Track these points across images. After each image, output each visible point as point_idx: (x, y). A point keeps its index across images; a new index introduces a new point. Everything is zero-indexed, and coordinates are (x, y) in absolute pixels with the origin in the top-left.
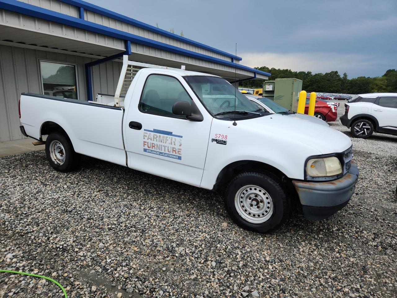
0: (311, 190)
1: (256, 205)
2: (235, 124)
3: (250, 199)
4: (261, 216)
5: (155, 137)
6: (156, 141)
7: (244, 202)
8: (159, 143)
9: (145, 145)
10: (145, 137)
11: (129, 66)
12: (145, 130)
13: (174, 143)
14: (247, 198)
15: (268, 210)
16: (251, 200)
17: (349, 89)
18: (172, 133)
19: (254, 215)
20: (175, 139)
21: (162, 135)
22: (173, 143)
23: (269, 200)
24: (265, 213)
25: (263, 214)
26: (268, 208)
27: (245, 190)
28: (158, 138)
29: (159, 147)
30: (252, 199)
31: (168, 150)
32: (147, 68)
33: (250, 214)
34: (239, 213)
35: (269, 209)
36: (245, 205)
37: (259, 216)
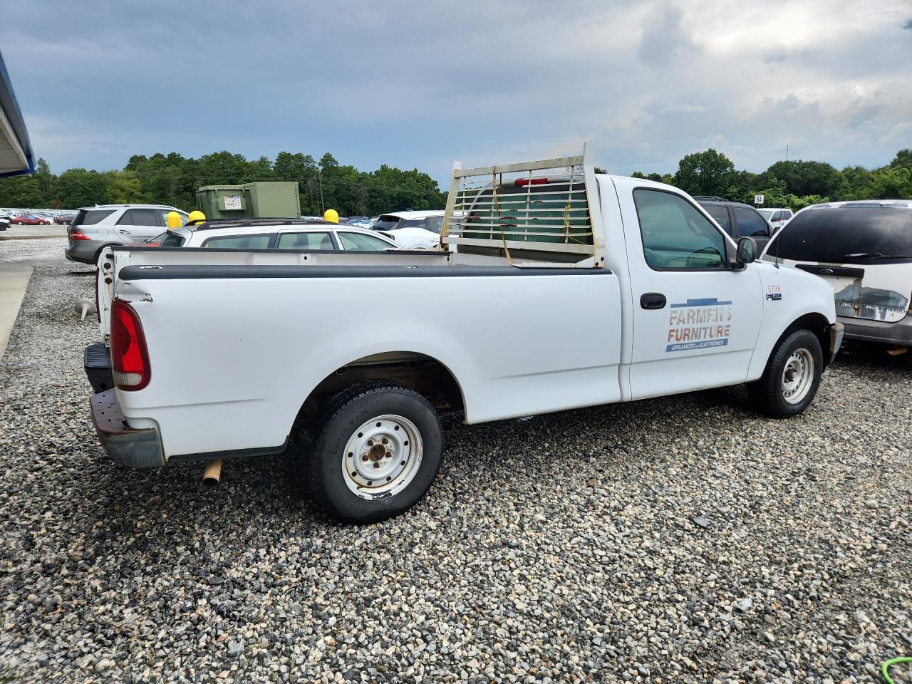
2: (777, 266)
5: (691, 314)
6: (693, 322)
8: (696, 326)
9: (671, 338)
10: (673, 321)
12: (673, 306)
13: (721, 316)
17: (61, 198)
18: (716, 299)
20: (722, 309)
21: (701, 308)
22: (719, 319)
28: (695, 317)
29: (696, 333)
31: (711, 333)
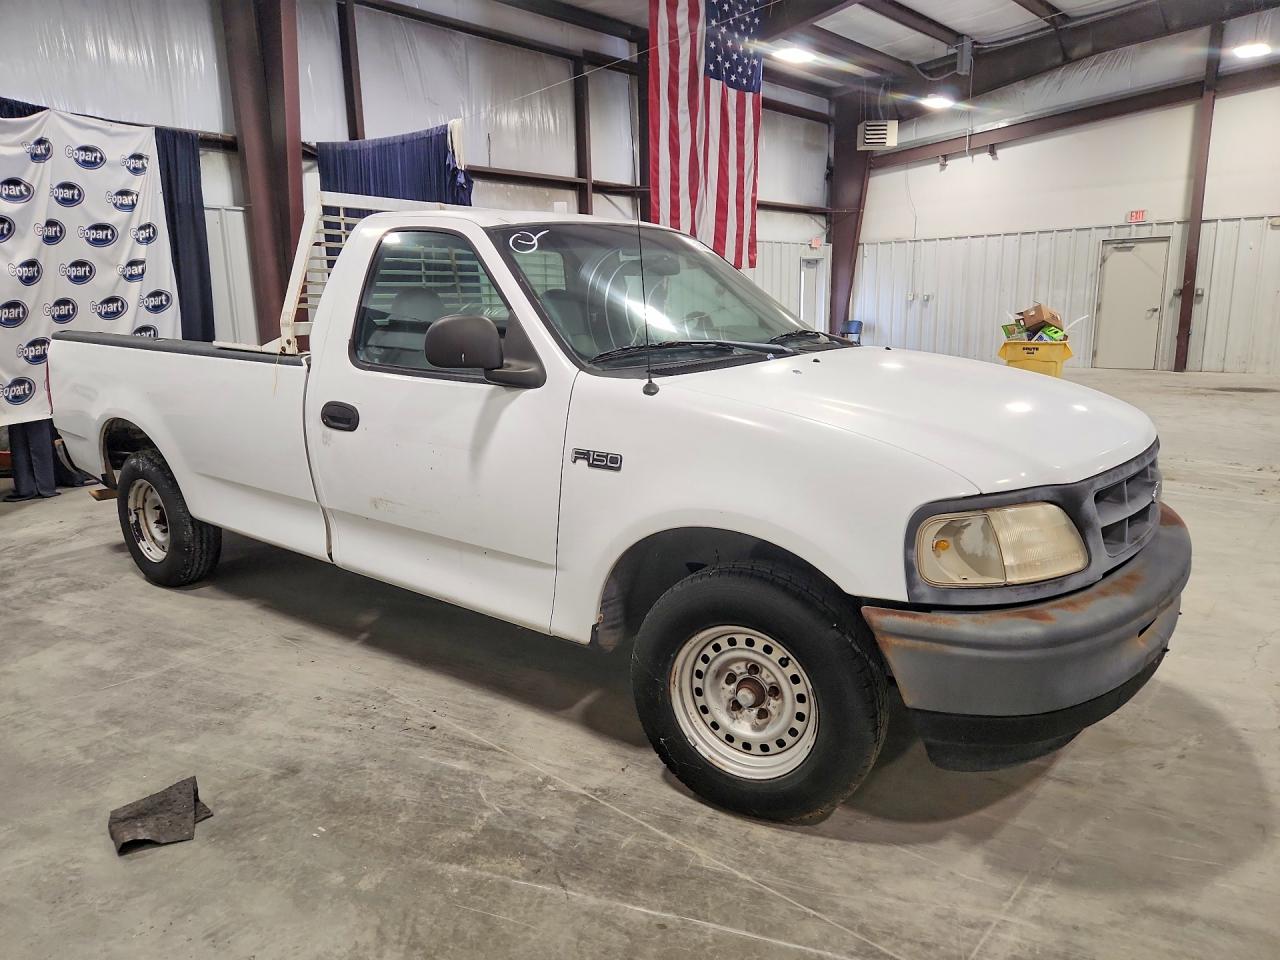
0: (936, 647)
1: (753, 706)
2: (650, 390)
3: (731, 679)
4: (774, 748)
7: (708, 692)
11: (328, 210)
14: (718, 675)
15: (798, 725)
16: (733, 686)
19: (747, 746)
23: (800, 689)
24: (789, 739)
25: (781, 743)
26: (800, 717)
27: (710, 647)
30: (739, 679)
32: (377, 212)
33: (730, 738)
34: (687, 734)
35: (803, 724)
36: (712, 705)
37: (765, 748)
